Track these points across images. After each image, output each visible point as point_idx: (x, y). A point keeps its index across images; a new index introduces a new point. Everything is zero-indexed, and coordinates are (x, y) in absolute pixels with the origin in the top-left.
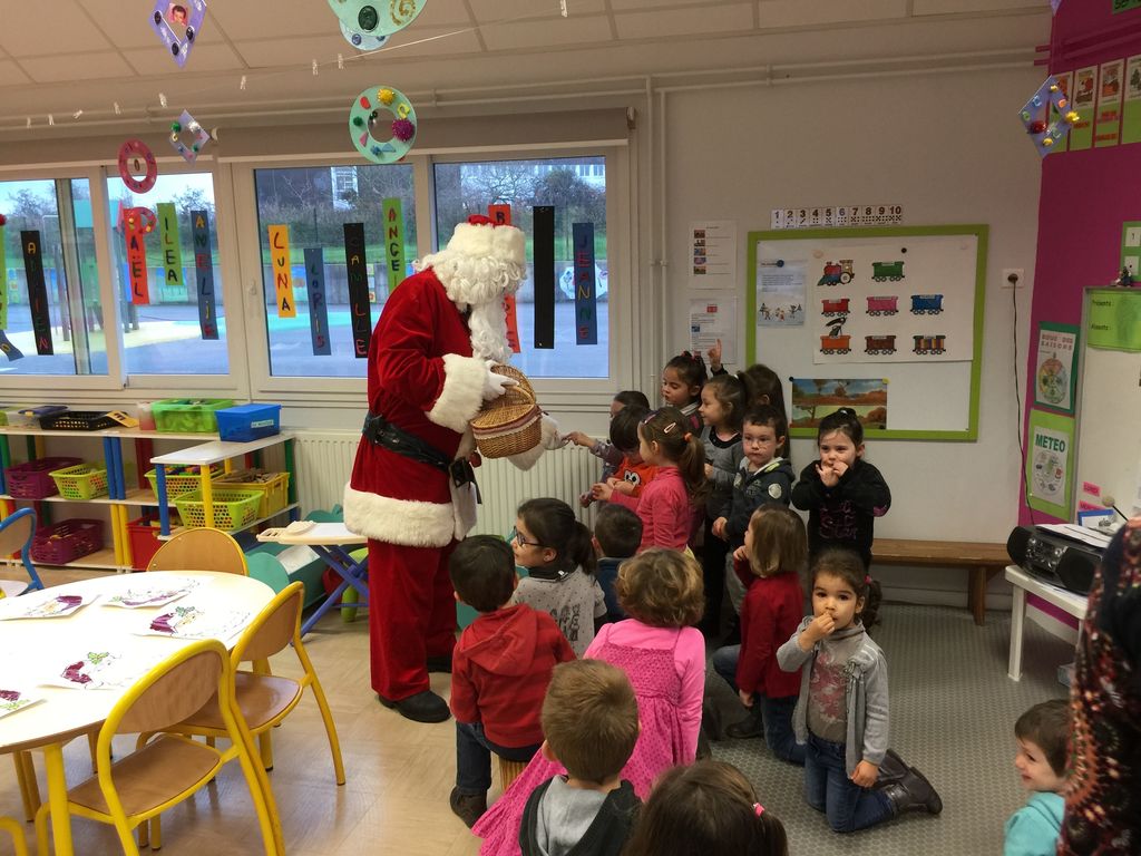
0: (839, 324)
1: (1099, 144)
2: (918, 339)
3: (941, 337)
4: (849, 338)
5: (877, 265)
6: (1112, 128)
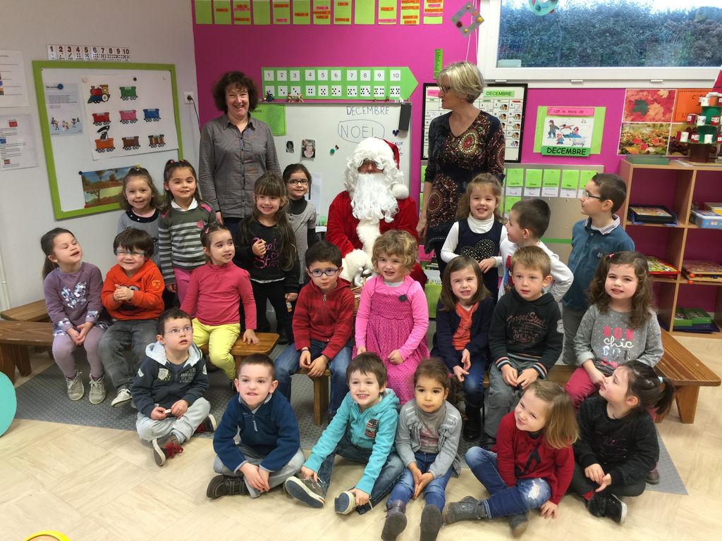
0: (105, 131)
1: (236, 23)
2: (151, 137)
3: (162, 136)
4: (112, 139)
5: (122, 89)
6: (247, 14)
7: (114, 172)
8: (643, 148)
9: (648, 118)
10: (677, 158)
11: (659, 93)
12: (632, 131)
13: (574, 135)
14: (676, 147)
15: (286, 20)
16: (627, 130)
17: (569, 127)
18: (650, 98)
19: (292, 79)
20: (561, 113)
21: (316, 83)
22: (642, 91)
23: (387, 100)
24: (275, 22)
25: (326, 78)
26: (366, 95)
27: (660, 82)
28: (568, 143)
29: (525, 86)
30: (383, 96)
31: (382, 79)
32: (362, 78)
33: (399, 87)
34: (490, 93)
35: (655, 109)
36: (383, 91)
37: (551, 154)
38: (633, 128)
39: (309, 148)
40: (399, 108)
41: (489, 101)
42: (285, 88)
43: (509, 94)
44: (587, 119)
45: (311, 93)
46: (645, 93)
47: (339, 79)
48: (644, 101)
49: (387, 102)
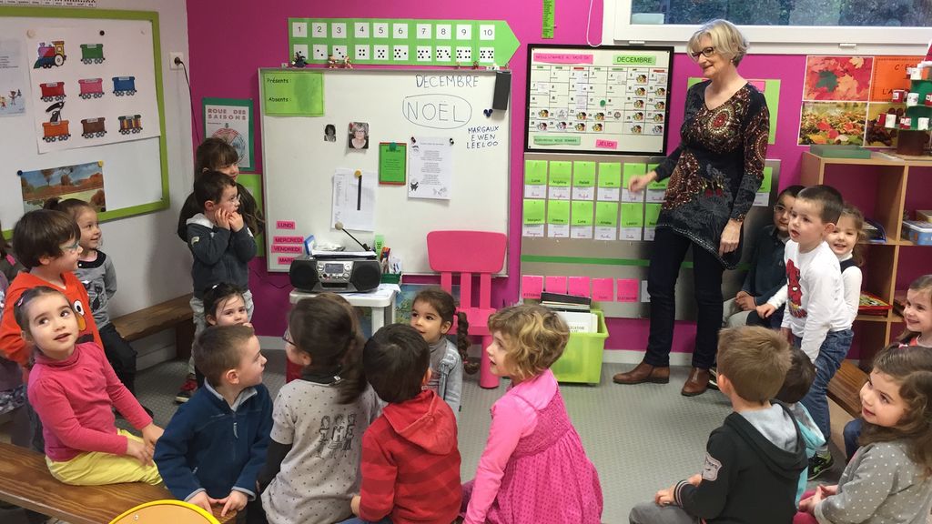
2: (122, 119)
3: (138, 117)
4: (67, 122)
5: (83, 47)
7: (67, 172)
8: (832, 136)
9: (837, 95)
10: (878, 150)
11: (851, 61)
12: (816, 113)
14: (877, 133)
16: (809, 111)
18: (839, 67)
19: (335, 35)
21: (372, 41)
22: (828, 58)
23: (475, 67)
25: (386, 35)
26: (445, 60)
27: (852, 47)
29: (671, 50)
30: (469, 60)
31: (468, 36)
32: (439, 36)
33: (491, 49)
34: (622, 59)
35: (846, 83)
36: (469, 54)
38: (818, 109)
39: (360, 135)
40: (493, 78)
41: (621, 70)
42: (323, 49)
43: (648, 60)
45: (362, 55)
46: (833, 62)
47: (405, 36)
48: (833, 72)
49: (475, 69)
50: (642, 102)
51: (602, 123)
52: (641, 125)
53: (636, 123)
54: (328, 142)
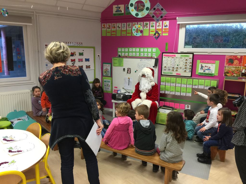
0: (74, 64)
1: (112, 36)
2: (86, 66)
3: (90, 66)
5: (79, 53)
6: (115, 33)
8: (232, 74)
9: (234, 65)
10: (244, 78)
11: (237, 57)
12: (228, 69)
13: (209, 69)
14: (244, 74)
15: (125, 35)
16: (227, 68)
17: (207, 67)
18: (234, 58)
19: (126, 51)
20: (204, 62)
21: (132, 52)
22: (231, 56)
23: (151, 57)
24: (122, 35)
25: (135, 51)
26: (146, 56)
27: (238, 53)
28: (207, 72)
29: (193, 54)
30: (150, 56)
31: (150, 51)
32: (145, 51)
33: (155, 54)
34: (182, 56)
35: (236, 62)
36: (150, 55)
37: (201, 75)
38: (229, 68)
39: (129, 70)
40: (155, 59)
41: (182, 58)
42: (124, 53)
43: (188, 56)
44: (213, 65)
45: (131, 55)
46: (232, 57)
47: (138, 51)
48: (232, 59)
49: (151, 58)
50: (186, 65)
51: (178, 70)
52: (186, 70)
53: (185, 70)
54: (124, 72)
